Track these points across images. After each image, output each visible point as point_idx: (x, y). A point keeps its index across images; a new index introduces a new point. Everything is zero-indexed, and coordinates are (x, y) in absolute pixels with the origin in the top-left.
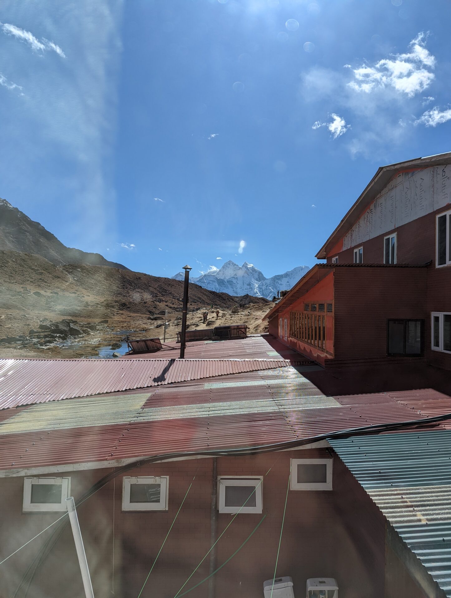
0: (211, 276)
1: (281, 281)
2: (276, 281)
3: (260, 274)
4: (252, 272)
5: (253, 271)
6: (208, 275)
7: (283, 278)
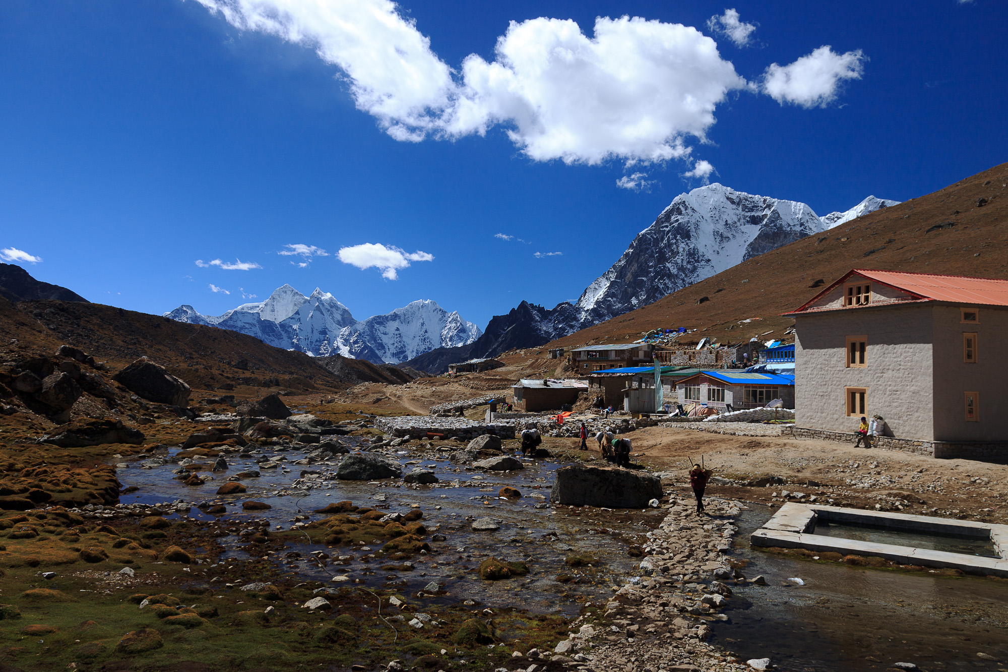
0: (248, 315)
1: (385, 327)
2: (376, 326)
3: (346, 313)
4: (329, 308)
5: (331, 307)
6: (242, 313)
7: (388, 321)
